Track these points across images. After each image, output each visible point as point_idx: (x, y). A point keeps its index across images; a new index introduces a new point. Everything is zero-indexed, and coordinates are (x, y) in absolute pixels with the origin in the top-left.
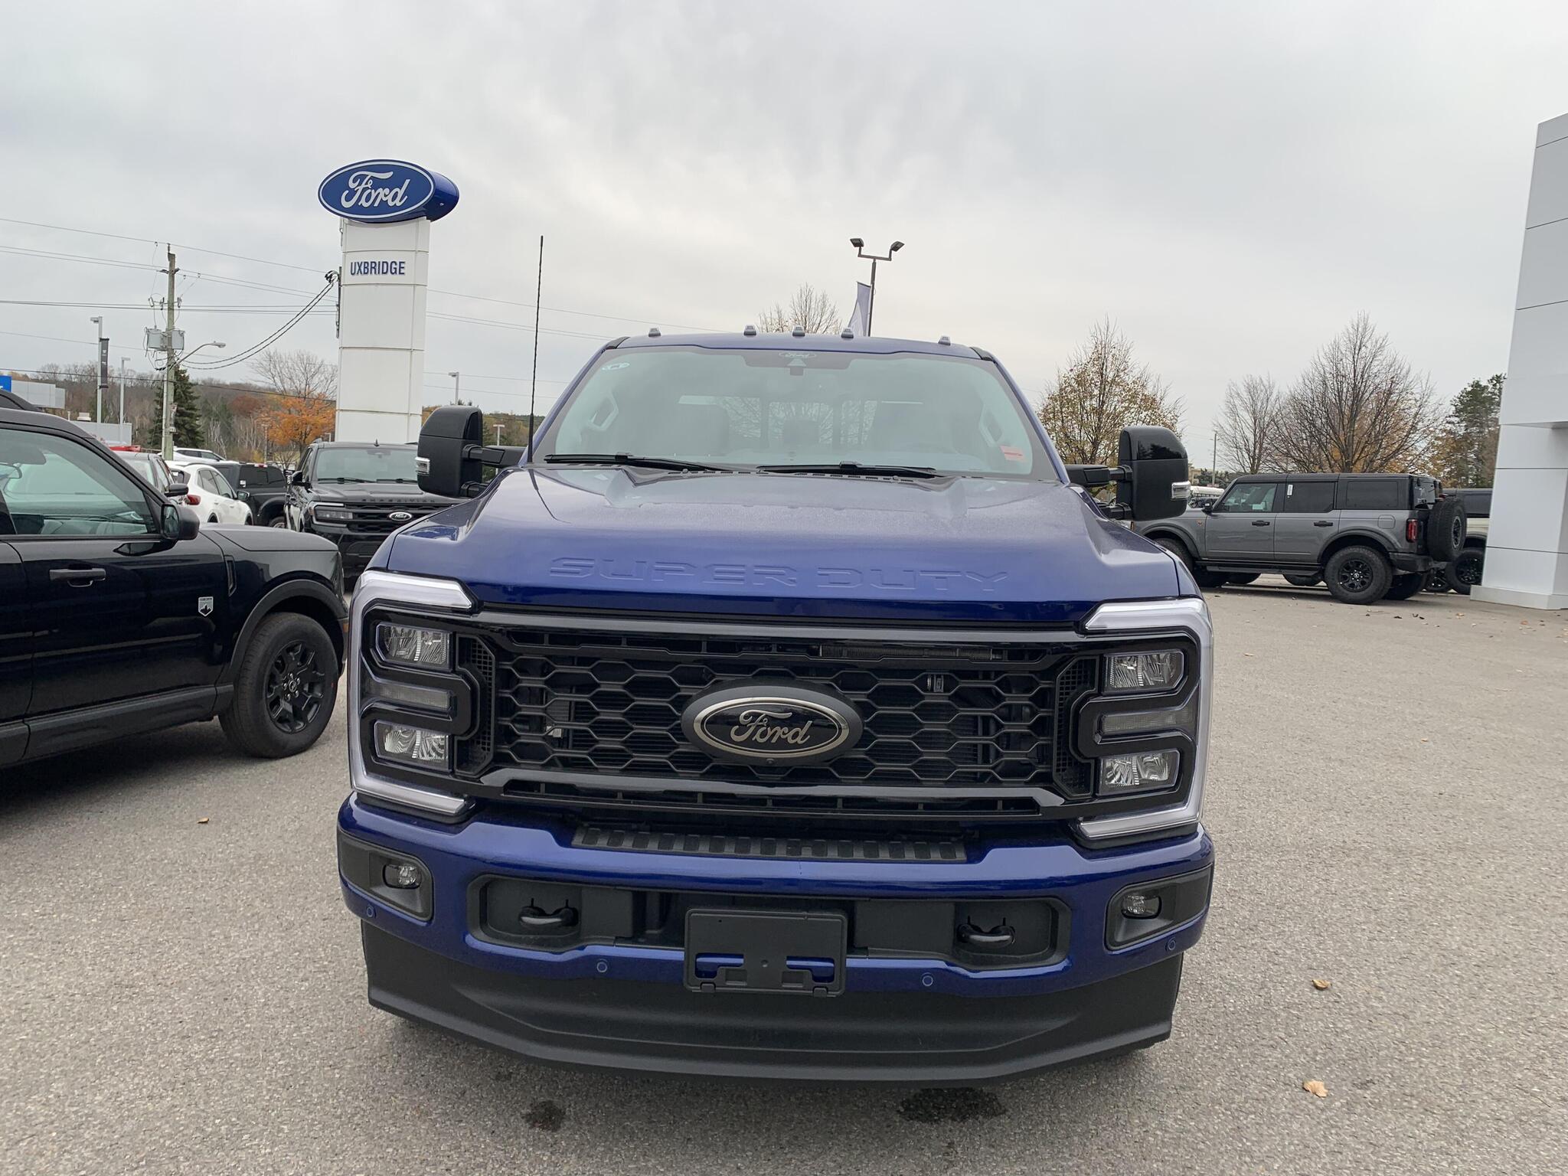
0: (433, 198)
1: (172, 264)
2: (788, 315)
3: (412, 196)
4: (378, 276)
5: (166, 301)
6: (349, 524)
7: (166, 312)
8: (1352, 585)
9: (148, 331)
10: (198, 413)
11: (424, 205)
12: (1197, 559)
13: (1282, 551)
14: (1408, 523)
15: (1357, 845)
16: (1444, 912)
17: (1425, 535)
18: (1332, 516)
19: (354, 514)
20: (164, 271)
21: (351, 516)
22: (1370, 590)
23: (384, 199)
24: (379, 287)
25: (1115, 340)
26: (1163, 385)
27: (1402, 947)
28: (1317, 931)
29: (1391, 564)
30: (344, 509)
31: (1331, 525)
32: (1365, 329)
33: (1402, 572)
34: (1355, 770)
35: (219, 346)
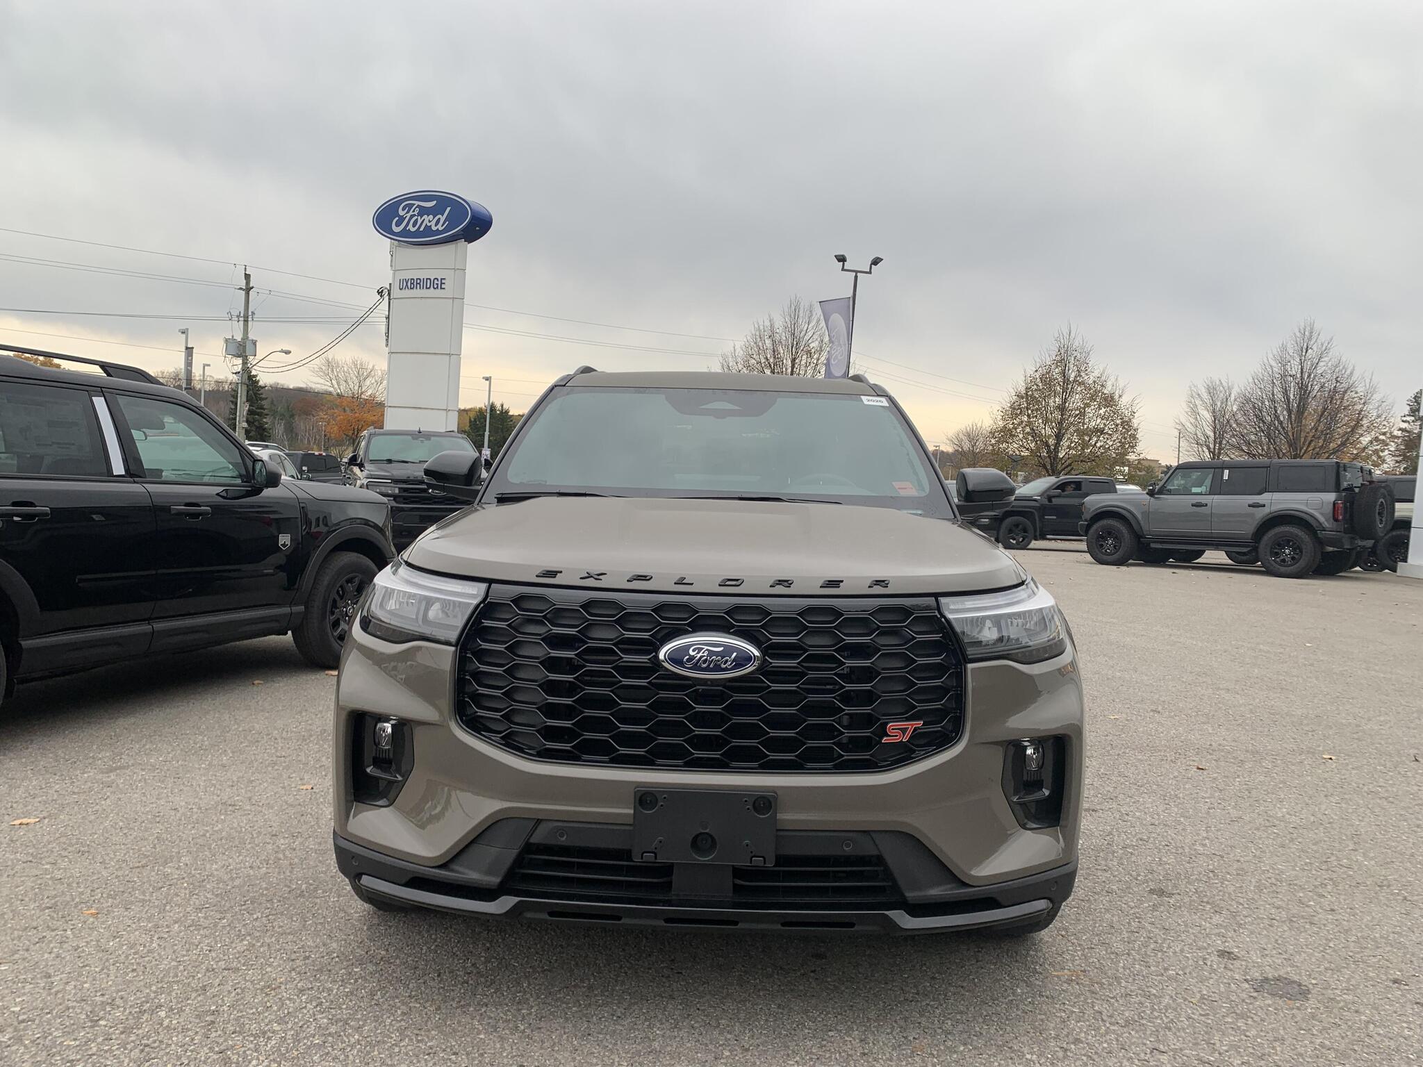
0: (470, 222)
1: (248, 283)
2: (779, 324)
3: (452, 221)
4: (422, 291)
5: (242, 315)
6: (395, 497)
7: (241, 323)
8: (1284, 561)
9: (227, 341)
10: (266, 412)
11: (463, 230)
12: (1141, 537)
13: (1218, 530)
14: (1334, 504)
15: (1221, 747)
16: (1280, 793)
17: (1351, 516)
18: (1265, 498)
19: (399, 488)
20: (241, 289)
21: (397, 491)
22: (1302, 563)
23: (429, 224)
24: (423, 300)
25: (1076, 344)
26: (1121, 383)
27: (1234, 813)
28: (1167, 802)
29: (1320, 542)
30: (392, 485)
31: (1264, 506)
32: (1311, 333)
33: (1331, 549)
34: (1237, 696)
35: (286, 353)
